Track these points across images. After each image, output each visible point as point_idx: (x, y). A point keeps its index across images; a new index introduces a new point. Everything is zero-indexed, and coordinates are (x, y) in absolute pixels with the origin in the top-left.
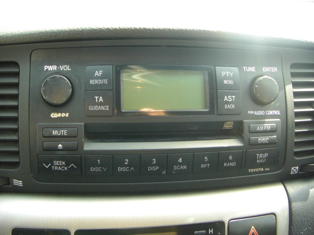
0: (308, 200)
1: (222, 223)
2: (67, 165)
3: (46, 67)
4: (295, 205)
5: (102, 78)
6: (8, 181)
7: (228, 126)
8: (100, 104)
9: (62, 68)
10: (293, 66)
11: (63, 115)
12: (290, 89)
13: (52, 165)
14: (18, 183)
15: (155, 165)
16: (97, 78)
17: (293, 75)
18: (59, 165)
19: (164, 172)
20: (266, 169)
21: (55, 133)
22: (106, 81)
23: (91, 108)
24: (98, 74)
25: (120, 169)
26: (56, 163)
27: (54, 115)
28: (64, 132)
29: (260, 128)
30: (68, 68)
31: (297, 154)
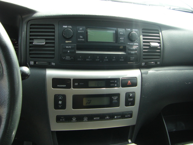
0: (148, 74)
1: (119, 79)
2: (70, 58)
3: (64, 26)
4: (143, 75)
5: (82, 30)
6: (50, 63)
7: (121, 47)
8: (82, 38)
9: (69, 27)
10: (143, 29)
11: (70, 42)
12: (141, 37)
13: (66, 58)
14: (53, 64)
15: (98, 59)
16: (81, 30)
17: (143, 32)
18: (68, 58)
19: (101, 62)
20: (134, 63)
21: (67, 47)
22: (83, 31)
23: (79, 40)
24: (81, 29)
25: (87, 60)
26: (67, 57)
27: (67, 42)
28: (70, 47)
29: (131, 48)
30: (71, 27)
31: (144, 59)
